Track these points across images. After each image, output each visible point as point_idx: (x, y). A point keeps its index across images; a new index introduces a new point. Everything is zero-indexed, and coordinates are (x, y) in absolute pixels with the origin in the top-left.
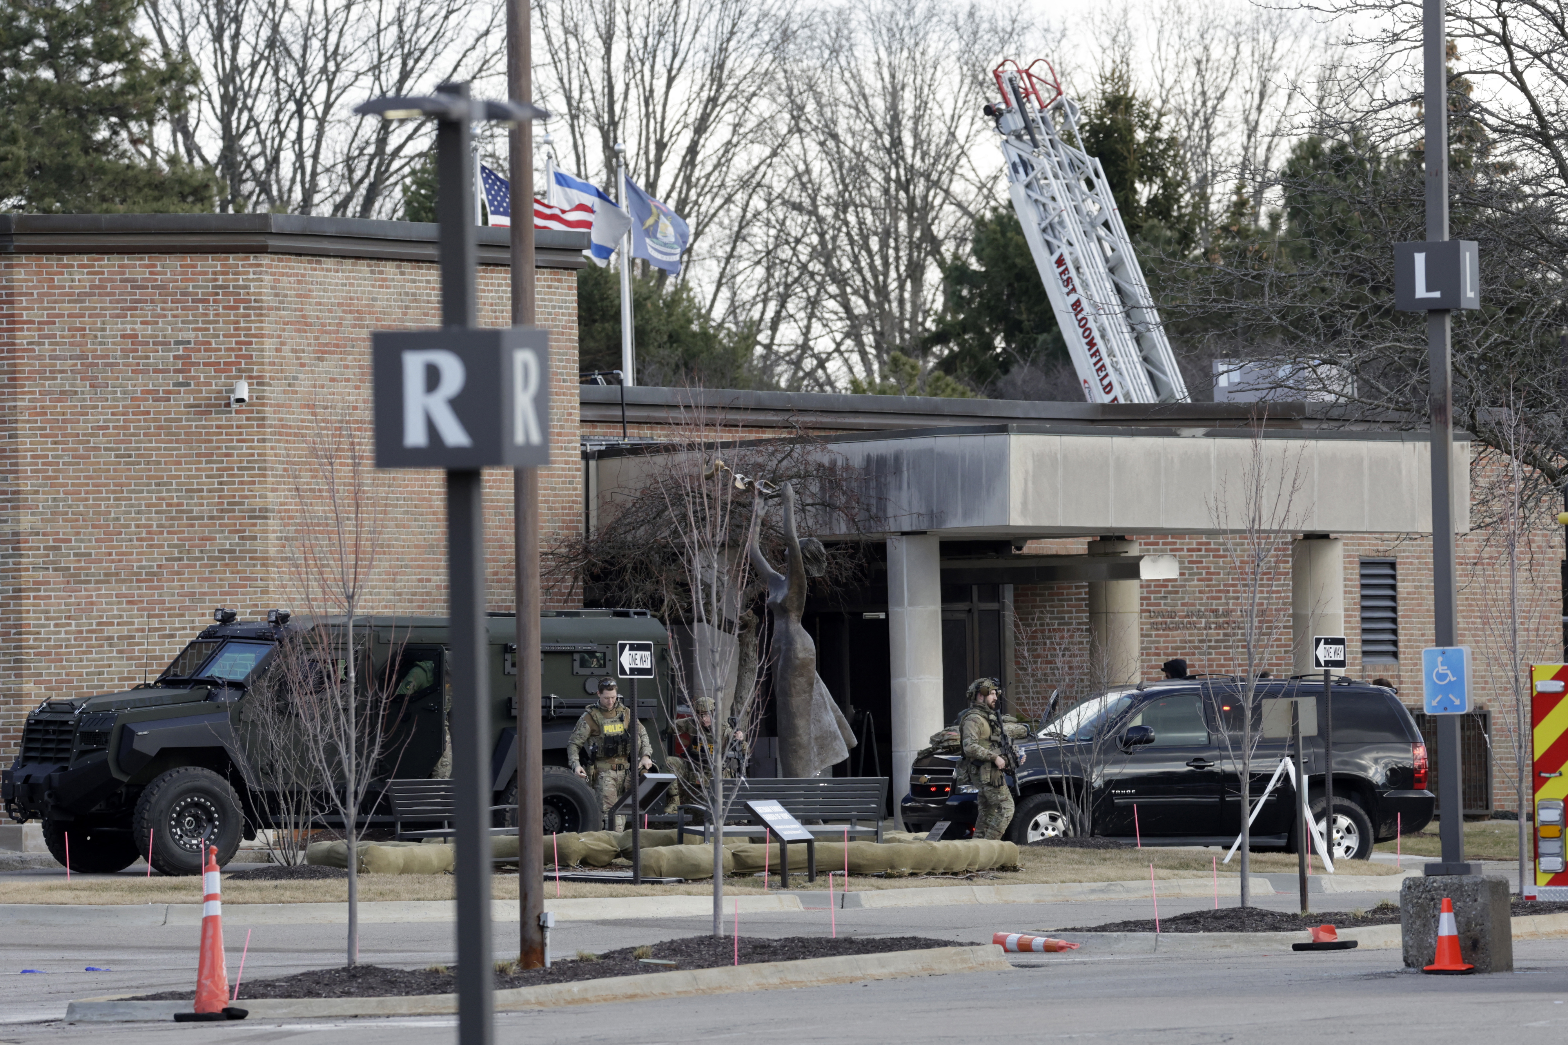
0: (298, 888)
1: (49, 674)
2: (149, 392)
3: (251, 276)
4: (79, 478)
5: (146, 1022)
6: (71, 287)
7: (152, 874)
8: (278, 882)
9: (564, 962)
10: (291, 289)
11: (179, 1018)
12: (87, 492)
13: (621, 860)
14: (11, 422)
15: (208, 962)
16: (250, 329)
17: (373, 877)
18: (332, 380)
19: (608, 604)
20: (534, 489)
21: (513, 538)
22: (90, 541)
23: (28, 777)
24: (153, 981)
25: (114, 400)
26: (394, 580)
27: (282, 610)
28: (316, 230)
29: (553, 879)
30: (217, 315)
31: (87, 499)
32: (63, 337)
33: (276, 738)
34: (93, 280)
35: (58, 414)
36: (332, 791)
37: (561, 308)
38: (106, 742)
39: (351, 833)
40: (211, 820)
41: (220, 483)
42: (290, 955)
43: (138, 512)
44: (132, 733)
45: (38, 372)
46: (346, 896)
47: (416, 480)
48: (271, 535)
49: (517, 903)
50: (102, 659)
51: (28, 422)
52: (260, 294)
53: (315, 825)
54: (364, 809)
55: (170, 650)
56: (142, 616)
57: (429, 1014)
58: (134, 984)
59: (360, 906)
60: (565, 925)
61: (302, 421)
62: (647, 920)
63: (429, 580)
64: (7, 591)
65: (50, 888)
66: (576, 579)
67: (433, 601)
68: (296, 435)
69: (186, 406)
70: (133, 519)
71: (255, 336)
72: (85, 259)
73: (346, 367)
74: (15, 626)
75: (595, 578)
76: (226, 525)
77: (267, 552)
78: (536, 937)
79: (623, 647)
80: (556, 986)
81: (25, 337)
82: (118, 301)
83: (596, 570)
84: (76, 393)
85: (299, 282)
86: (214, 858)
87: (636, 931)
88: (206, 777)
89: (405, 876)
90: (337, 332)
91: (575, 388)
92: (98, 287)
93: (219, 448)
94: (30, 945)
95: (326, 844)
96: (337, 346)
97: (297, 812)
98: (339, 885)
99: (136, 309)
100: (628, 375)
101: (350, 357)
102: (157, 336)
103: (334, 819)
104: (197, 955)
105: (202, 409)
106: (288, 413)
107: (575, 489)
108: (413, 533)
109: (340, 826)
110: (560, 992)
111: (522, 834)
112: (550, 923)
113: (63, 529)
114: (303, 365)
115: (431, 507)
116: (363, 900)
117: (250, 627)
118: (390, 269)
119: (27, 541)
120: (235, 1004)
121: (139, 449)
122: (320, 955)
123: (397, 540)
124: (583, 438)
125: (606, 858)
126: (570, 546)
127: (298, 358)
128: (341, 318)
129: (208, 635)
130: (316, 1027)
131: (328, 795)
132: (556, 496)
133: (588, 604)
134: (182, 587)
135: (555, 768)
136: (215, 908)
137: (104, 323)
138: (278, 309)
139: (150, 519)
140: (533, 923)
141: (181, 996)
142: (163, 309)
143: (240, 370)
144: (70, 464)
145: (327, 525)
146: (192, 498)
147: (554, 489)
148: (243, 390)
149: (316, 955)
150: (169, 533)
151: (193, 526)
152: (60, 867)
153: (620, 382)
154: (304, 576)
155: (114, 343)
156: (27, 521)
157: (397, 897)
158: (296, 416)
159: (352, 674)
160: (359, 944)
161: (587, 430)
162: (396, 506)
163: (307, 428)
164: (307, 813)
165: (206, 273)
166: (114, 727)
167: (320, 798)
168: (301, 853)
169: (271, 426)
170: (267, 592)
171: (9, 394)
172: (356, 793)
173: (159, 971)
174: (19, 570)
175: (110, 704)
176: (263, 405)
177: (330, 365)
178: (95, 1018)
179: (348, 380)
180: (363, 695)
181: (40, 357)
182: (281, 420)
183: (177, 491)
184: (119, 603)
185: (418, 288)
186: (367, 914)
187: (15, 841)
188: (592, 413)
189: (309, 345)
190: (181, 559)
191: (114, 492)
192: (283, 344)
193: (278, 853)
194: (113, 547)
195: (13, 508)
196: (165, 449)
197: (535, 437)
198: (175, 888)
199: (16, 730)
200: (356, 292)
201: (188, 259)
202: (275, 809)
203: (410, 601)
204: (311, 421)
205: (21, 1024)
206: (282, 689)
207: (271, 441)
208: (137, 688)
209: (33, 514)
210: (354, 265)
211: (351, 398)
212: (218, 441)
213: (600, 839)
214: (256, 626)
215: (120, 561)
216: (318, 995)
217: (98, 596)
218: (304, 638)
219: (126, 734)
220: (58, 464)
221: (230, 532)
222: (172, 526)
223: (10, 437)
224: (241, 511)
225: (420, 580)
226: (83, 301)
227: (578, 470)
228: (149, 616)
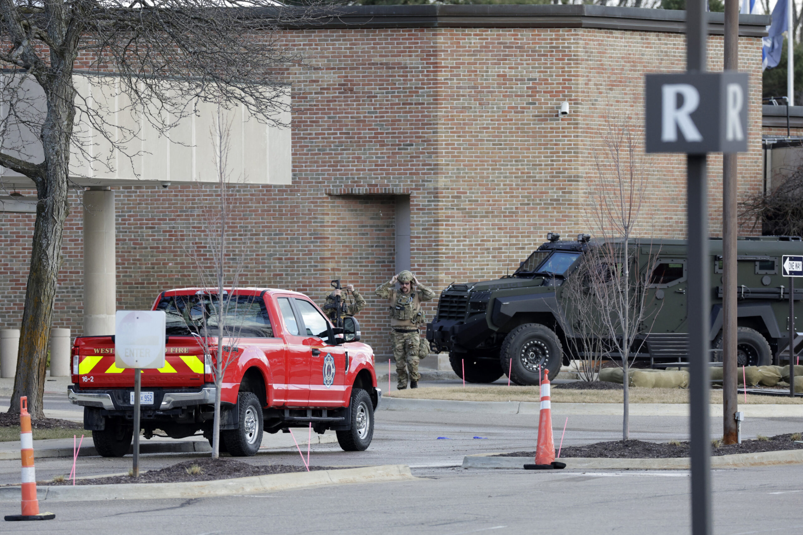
0: (594, 395)
1: (454, 269)
2: (512, 108)
3: (572, 41)
4: (472, 157)
5: (508, 469)
6: (469, 47)
7: (511, 384)
8: (583, 391)
9: (749, 441)
10: (595, 48)
11: (527, 467)
12: (476, 165)
13: (783, 383)
14: (434, 124)
15: (543, 436)
16: (570, 72)
17: (638, 389)
18: (617, 102)
19: (777, 233)
20: (735, 166)
21: (722, 194)
22: (478, 193)
23: (441, 327)
24: (512, 445)
25: (493, 112)
26: (651, 218)
27: (586, 235)
28: (611, 14)
29: (743, 392)
30: (552, 64)
31: (476, 169)
32: (464, 76)
33: (582, 308)
34: (482, 43)
35: (461, 120)
36: (615, 339)
37: (752, 60)
38: (485, 308)
39: (625, 363)
40: (544, 354)
41: (552, 161)
42: (589, 433)
43: (505, 177)
44: (500, 304)
45: (449, 96)
46: (622, 399)
47: (665, 160)
48: (581, 191)
49: (721, 406)
50: (483, 261)
51: (444, 124)
52: (577, 51)
53: (604, 358)
54: (633, 349)
55: (522, 257)
56: (506, 237)
57: (671, 469)
58: (501, 447)
59: (630, 406)
60: (750, 420)
61: (600, 125)
62: (798, 418)
63: (671, 218)
64: (431, 221)
65: (454, 391)
66: (758, 218)
67: (674, 230)
68: (596, 133)
69: (533, 116)
70: (502, 181)
71: (574, 76)
72: (478, 31)
73: (626, 94)
74: (435, 241)
75: (769, 218)
76: (555, 185)
77: (578, 201)
78: (733, 426)
79: (785, 259)
80: (745, 455)
81: (443, 76)
82: (496, 56)
83: (770, 214)
84: (471, 108)
85: (600, 45)
86: (547, 376)
87: (792, 424)
88: (542, 330)
89: (656, 389)
90: (621, 74)
91: (759, 107)
92: (485, 47)
93: (551, 140)
94: (442, 423)
95: (610, 370)
96: (620, 82)
97: (594, 351)
98: (618, 393)
99: (506, 60)
100: (790, 99)
101: (628, 88)
102: (517, 76)
103: (615, 354)
104: (537, 431)
105: (541, 118)
106: (591, 120)
107: (758, 166)
108: (662, 191)
109: (619, 359)
110: (747, 458)
111: (725, 366)
112: (741, 418)
113: (462, 186)
114: (600, 93)
115: (673, 176)
116: (632, 402)
117: (568, 244)
118: (652, 37)
119: (442, 193)
120: (559, 460)
121: (506, 141)
122: (607, 433)
123: (653, 194)
124: (764, 136)
125: (774, 382)
126: (755, 199)
127: (598, 89)
128: (624, 66)
129: (543, 248)
130: (605, 474)
131: (611, 340)
132: (747, 170)
133: (765, 233)
134: (529, 220)
135: (744, 328)
136: (547, 405)
137: (487, 68)
138: (587, 60)
139: (512, 181)
140: (731, 418)
141: (528, 454)
142: (521, 60)
143: (564, 96)
144: (467, 149)
145: (614, 186)
146: (535, 169)
147: (746, 166)
148: (566, 107)
149: (604, 433)
150: (522, 189)
151: (536, 185)
152: (459, 379)
153: (787, 104)
154: (600, 215)
155: (493, 80)
156: (442, 181)
157: (652, 402)
158: (596, 122)
159: (627, 272)
160: (629, 428)
161: (766, 132)
162: (653, 175)
163: (602, 129)
164: (600, 351)
165: (546, 39)
166: (490, 299)
167: (607, 343)
168: (596, 375)
169: (581, 128)
170: (578, 224)
171: (433, 108)
172: (628, 340)
173: (515, 440)
174: (437, 209)
175: (488, 286)
176: (577, 116)
177: (616, 93)
178: (479, 466)
179: (626, 102)
180: (633, 284)
181: (451, 88)
182: (587, 124)
183: (527, 165)
184: (493, 229)
185: (668, 48)
186: (635, 410)
187: (434, 364)
188: (769, 122)
189: (605, 81)
190: (528, 204)
191: (491, 165)
192: (589, 80)
193: (583, 374)
194: (491, 197)
195: (434, 174)
196: (521, 141)
197: (740, 136)
198: (524, 393)
199: (434, 301)
200: (632, 50)
201: (536, 31)
202: (581, 349)
203: (660, 230)
204: (604, 125)
205: (438, 468)
206: (586, 279)
207: (581, 136)
208: (503, 278)
209: (445, 177)
210: (631, 34)
211: (627, 112)
212: (551, 137)
213: (770, 371)
214: (571, 243)
215: (494, 205)
216: (606, 456)
217: (482, 225)
218: (599, 251)
219: (497, 303)
220: (460, 149)
221: (557, 189)
222: (524, 185)
223: (434, 133)
224: (563, 177)
225: (666, 218)
226: (476, 55)
227: (760, 155)
228: (510, 237)
